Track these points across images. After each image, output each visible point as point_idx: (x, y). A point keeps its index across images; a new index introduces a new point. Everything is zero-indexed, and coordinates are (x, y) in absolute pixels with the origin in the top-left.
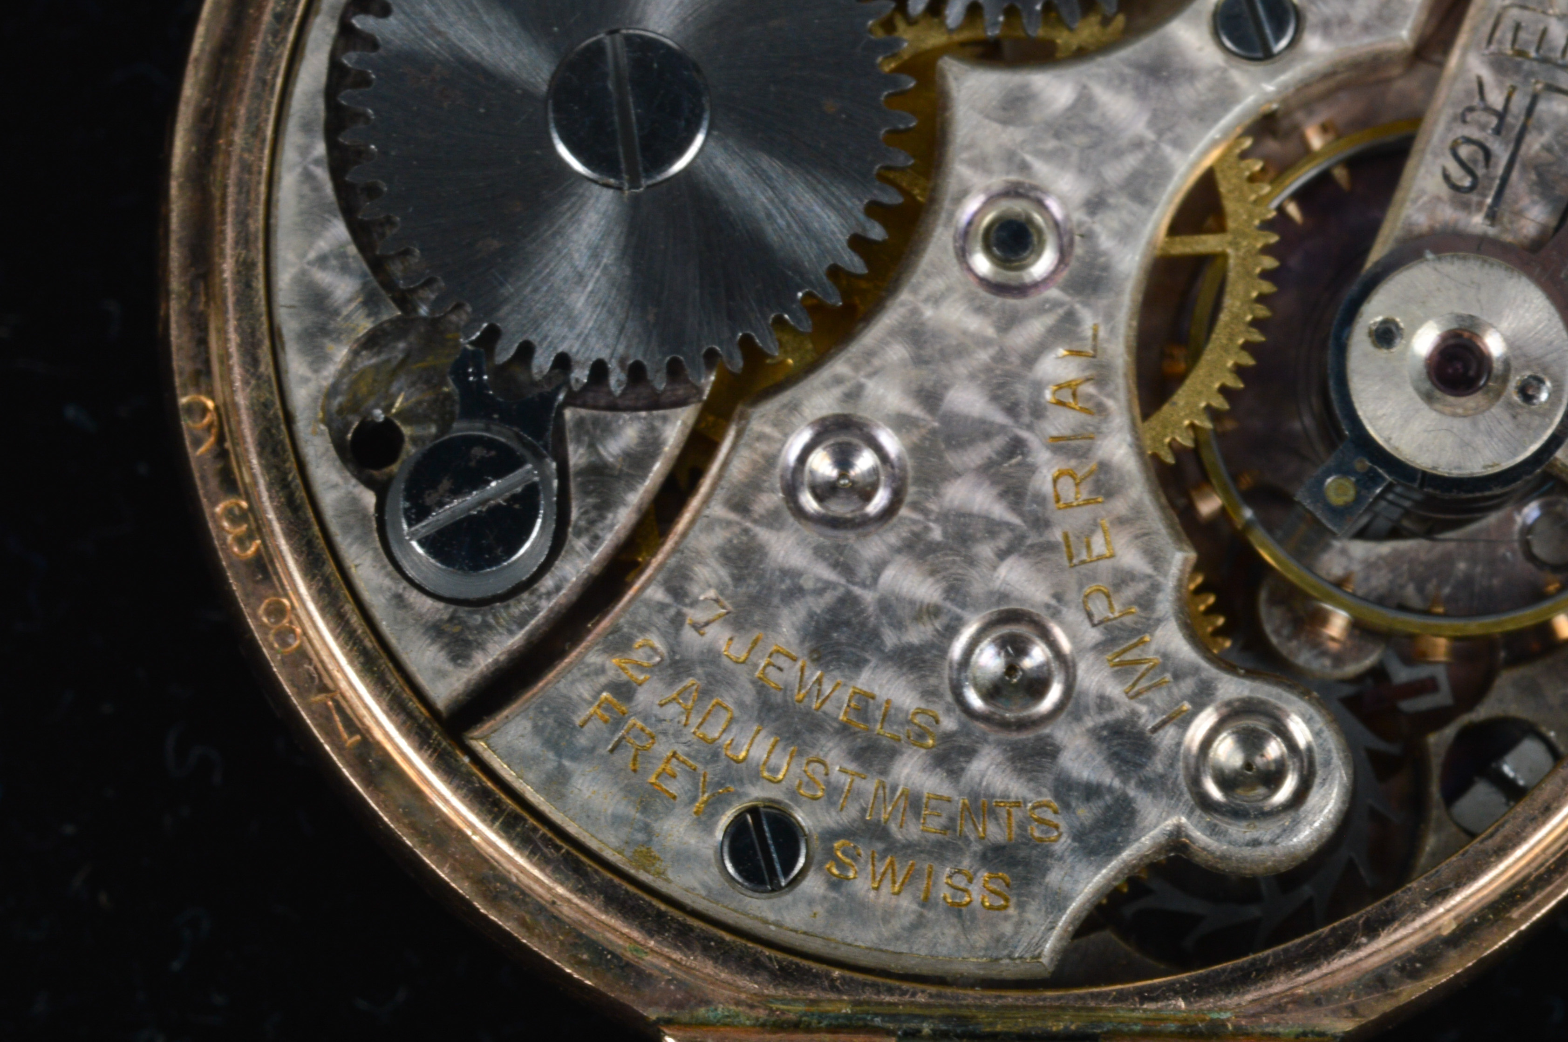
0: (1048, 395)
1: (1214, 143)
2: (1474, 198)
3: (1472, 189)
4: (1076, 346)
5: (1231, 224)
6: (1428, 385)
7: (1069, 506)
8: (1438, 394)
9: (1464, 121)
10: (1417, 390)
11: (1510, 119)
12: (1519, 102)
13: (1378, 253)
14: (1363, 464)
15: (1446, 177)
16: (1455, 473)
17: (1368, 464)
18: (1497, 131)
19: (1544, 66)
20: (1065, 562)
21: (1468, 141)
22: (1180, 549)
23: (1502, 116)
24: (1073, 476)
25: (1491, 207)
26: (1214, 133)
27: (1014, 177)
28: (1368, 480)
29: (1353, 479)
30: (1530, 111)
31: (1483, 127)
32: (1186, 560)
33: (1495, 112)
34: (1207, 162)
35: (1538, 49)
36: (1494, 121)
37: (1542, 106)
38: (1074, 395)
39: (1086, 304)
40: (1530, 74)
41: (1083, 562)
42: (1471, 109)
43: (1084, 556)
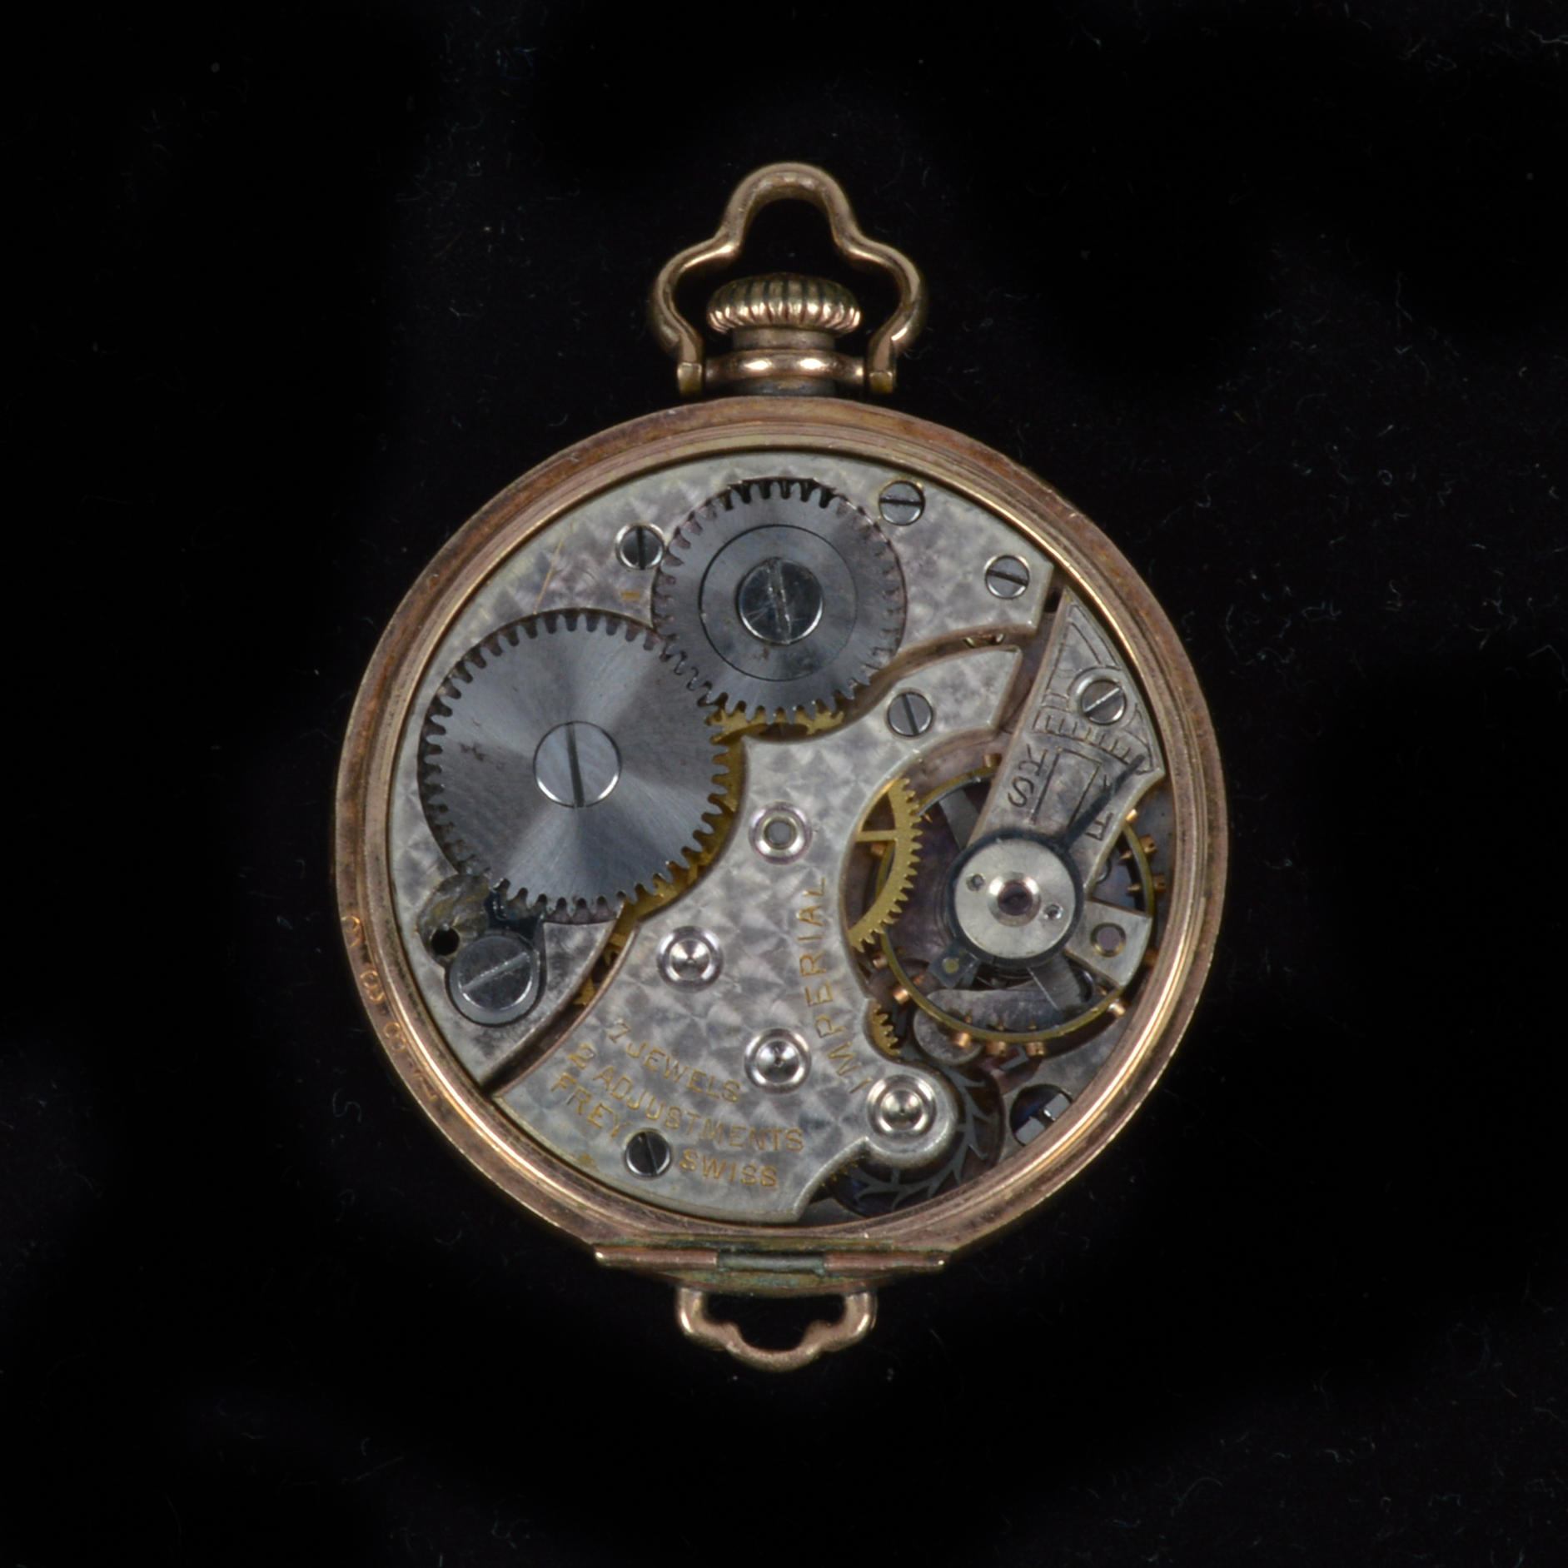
0: (798, 916)
1: (887, 781)
2: (1024, 809)
3: (1024, 804)
4: (813, 890)
5: (897, 825)
6: (998, 909)
7: (808, 974)
8: (1004, 914)
9: (1020, 768)
10: (993, 913)
11: (1044, 767)
12: (1050, 758)
13: (973, 840)
14: (963, 951)
15: (1010, 798)
16: (1011, 956)
17: (966, 951)
18: (1038, 774)
19: (1063, 739)
20: (806, 1004)
21: (1022, 779)
22: (867, 997)
23: (1040, 765)
24: (810, 958)
25: (1034, 814)
26: (887, 776)
27: (780, 800)
28: (965, 960)
29: (957, 960)
30: (1055, 763)
31: (1030, 772)
32: (870, 1003)
33: (1036, 764)
34: (884, 791)
35: (1060, 730)
36: (1036, 768)
37: (1061, 761)
38: (812, 915)
39: (818, 867)
40: (1056, 743)
41: (815, 1004)
42: (1024, 762)
43: (816, 1000)
